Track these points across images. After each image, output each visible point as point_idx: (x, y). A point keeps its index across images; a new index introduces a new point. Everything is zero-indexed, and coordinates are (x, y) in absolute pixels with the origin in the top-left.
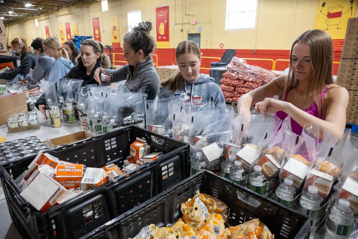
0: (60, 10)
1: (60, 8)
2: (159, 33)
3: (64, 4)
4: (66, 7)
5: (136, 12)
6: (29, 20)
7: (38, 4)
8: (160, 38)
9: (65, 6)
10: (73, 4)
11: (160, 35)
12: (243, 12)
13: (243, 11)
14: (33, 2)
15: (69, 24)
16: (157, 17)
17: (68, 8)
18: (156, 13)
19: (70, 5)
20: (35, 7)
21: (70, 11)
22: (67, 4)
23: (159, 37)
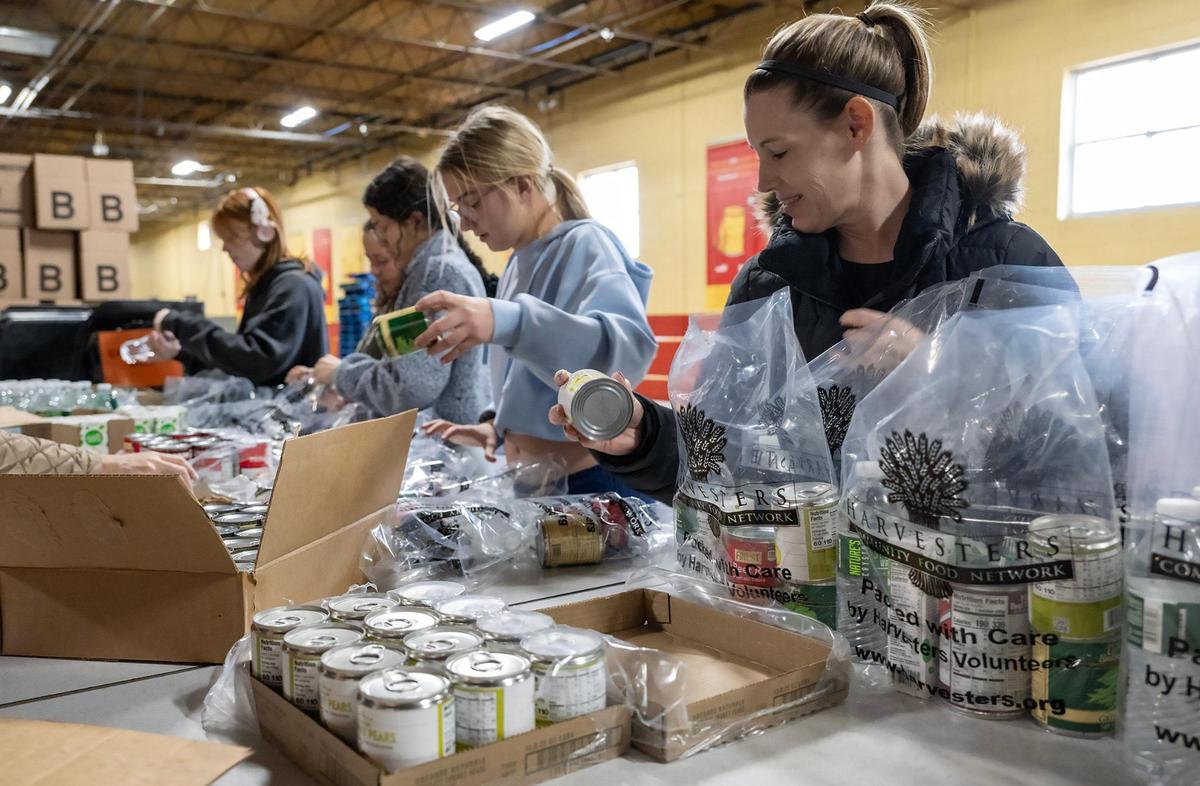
0: (300, 185)
1: (303, 172)
2: (721, 247)
3: (319, 160)
4: (327, 168)
5: (615, 170)
6: (177, 225)
7: (223, 162)
8: (722, 268)
9: (319, 166)
10: (356, 157)
11: (724, 259)
12: (1150, 134)
13: (1152, 131)
14: (204, 156)
15: (327, 233)
16: (711, 181)
17: (333, 175)
18: (709, 168)
19: (343, 161)
20: (211, 176)
21: (337, 183)
22: (332, 155)
23: (719, 264)
